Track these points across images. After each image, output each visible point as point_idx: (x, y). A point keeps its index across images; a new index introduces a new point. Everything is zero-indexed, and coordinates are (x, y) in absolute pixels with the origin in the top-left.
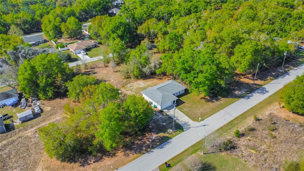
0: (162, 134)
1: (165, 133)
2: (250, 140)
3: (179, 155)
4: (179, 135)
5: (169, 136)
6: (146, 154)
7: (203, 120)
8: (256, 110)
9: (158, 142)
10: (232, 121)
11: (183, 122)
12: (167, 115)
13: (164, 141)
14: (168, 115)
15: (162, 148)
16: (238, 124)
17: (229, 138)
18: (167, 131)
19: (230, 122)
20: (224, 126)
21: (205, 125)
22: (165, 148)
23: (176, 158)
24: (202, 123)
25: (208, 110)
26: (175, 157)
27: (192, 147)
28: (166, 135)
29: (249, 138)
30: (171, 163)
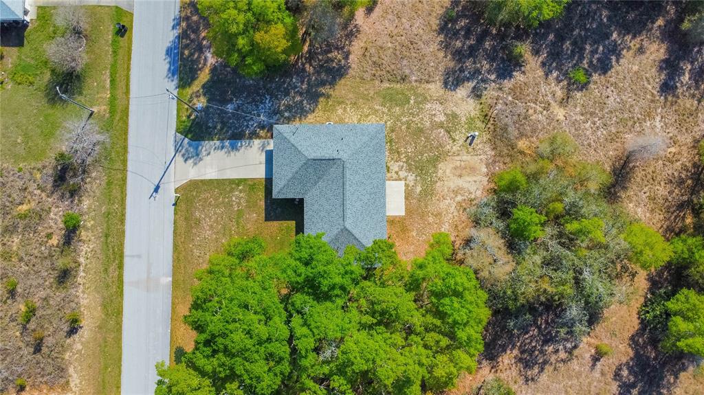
0: (204, 76)
1: (203, 87)
2: (49, 236)
3: (128, 69)
4: (175, 112)
5: (189, 91)
6: (177, 13)
7: (175, 205)
8: (106, 368)
9: (192, 54)
10: (121, 266)
11: (204, 153)
12: (254, 135)
13: (184, 69)
14: (250, 138)
15: (169, 52)
16: (106, 270)
17: (86, 203)
18: (205, 95)
19: (122, 256)
20: (123, 232)
21: (156, 190)
22: (164, 57)
23: (126, 59)
24: (169, 193)
25: (197, 253)
26: (129, 59)
27: (127, 108)
28: (197, 86)
29: (54, 241)
30: (122, 41)
